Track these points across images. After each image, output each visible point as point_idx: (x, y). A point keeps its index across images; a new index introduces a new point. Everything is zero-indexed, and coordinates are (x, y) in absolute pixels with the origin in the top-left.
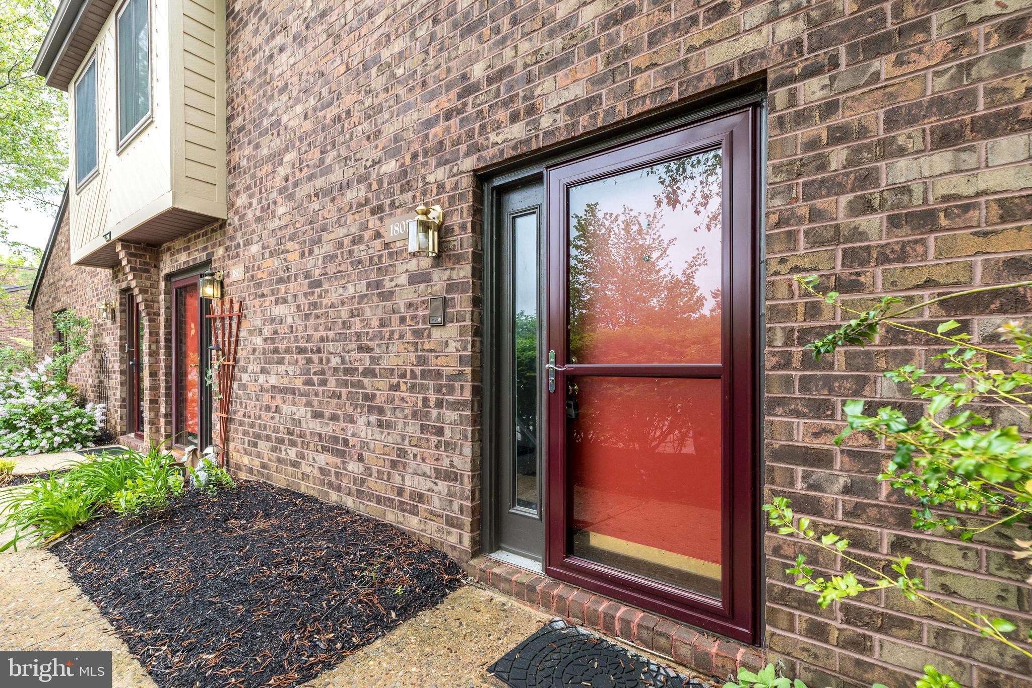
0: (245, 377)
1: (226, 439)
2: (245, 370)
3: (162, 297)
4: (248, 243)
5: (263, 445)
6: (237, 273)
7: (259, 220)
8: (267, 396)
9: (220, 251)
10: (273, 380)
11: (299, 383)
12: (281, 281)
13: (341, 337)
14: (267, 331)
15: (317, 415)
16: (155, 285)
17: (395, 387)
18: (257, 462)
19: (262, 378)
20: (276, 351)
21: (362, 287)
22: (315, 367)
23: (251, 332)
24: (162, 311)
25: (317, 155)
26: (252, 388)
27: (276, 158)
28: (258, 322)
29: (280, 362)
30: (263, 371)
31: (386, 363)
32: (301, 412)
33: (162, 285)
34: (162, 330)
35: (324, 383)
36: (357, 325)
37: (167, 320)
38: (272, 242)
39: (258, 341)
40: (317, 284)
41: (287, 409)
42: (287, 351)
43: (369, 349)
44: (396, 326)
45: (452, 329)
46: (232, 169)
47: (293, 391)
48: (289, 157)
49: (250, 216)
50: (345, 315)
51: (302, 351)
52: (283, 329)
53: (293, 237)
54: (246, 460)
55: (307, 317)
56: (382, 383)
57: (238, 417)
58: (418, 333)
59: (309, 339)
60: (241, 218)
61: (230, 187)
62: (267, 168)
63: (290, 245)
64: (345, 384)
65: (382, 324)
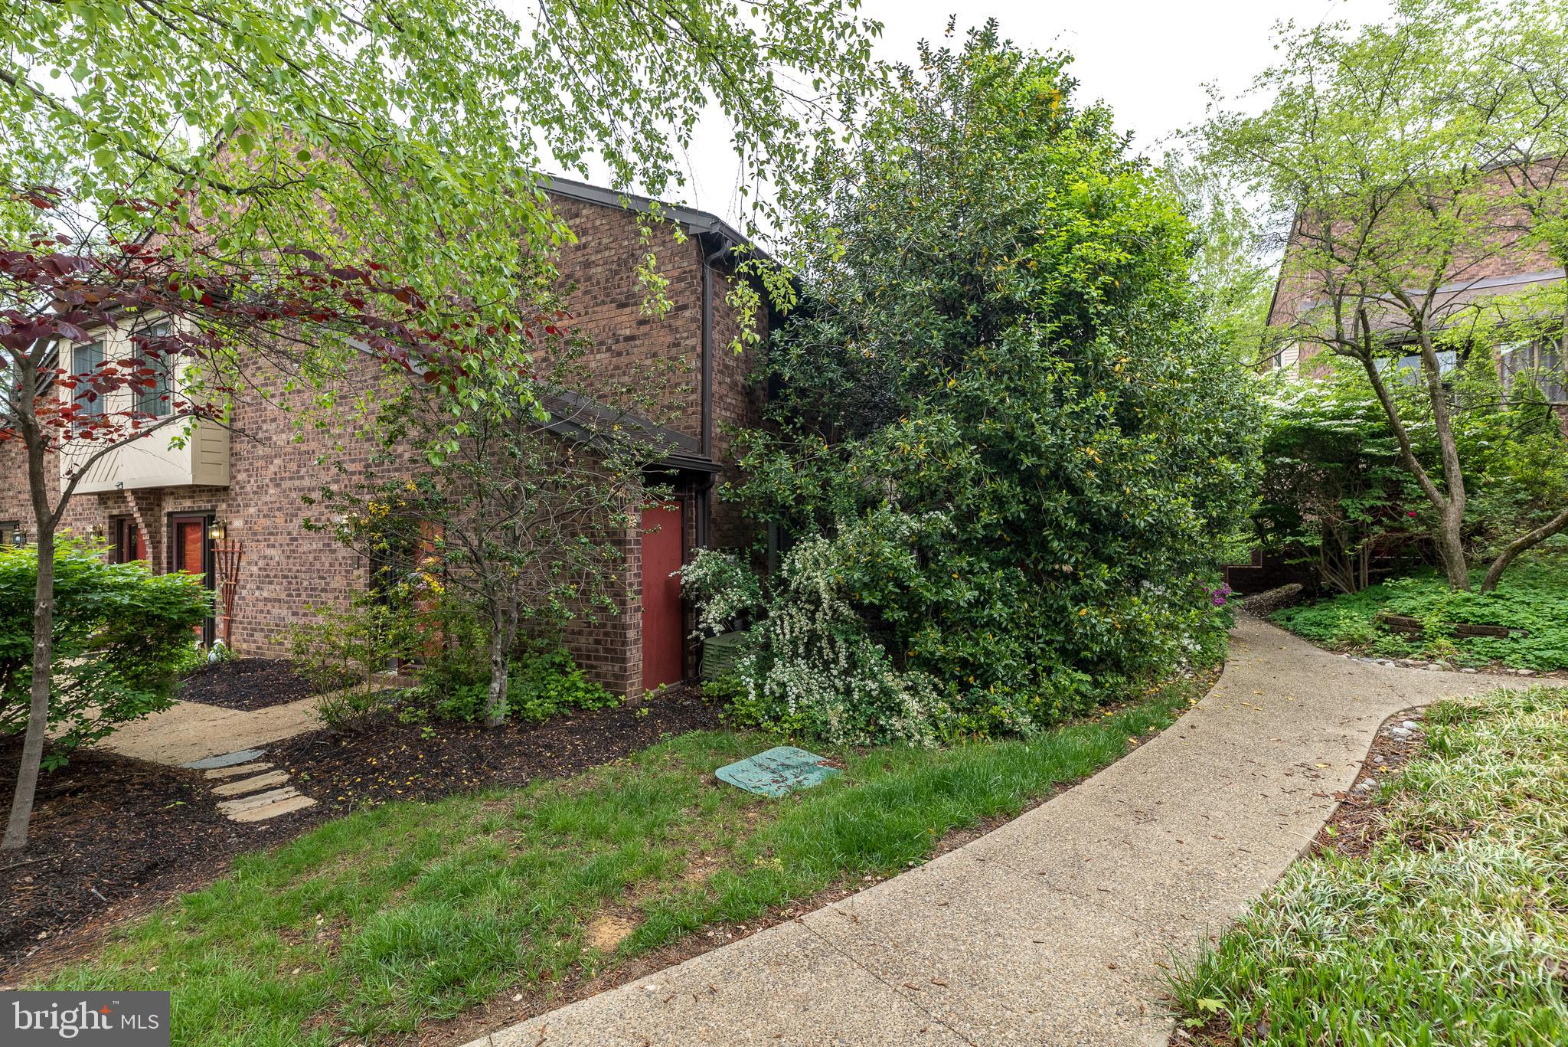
0: (244, 593)
1: (229, 634)
2: (244, 587)
3: (164, 529)
4: (247, 505)
5: (258, 636)
6: (238, 523)
7: (255, 493)
8: (261, 604)
9: (224, 506)
10: (265, 594)
11: (283, 596)
12: (271, 534)
13: (308, 571)
14: (261, 563)
15: (295, 614)
16: (158, 520)
17: (337, 598)
18: (253, 646)
19: (257, 593)
20: (268, 576)
21: (320, 545)
22: (293, 587)
23: (249, 563)
24: (165, 540)
25: (295, 468)
26: (250, 599)
27: (269, 459)
28: (255, 557)
29: (271, 583)
30: (258, 588)
31: (333, 585)
32: (284, 612)
33: (165, 520)
34: (164, 555)
35: (299, 595)
36: (318, 565)
37: (169, 548)
38: (265, 508)
39: (255, 569)
40: (296, 539)
41: (275, 611)
42: (275, 576)
43: (324, 578)
44: (337, 567)
45: (361, 571)
46: (233, 454)
47: (279, 601)
48: (277, 461)
49: (248, 488)
50: (311, 559)
51: (286, 577)
52: (271, 563)
53: (279, 509)
54: (245, 646)
55: (289, 557)
56: (331, 595)
57: (239, 618)
58: (347, 572)
59: (290, 570)
60: (242, 488)
61: (232, 465)
62: (261, 463)
63: (277, 513)
64: (311, 596)
65: (331, 565)
